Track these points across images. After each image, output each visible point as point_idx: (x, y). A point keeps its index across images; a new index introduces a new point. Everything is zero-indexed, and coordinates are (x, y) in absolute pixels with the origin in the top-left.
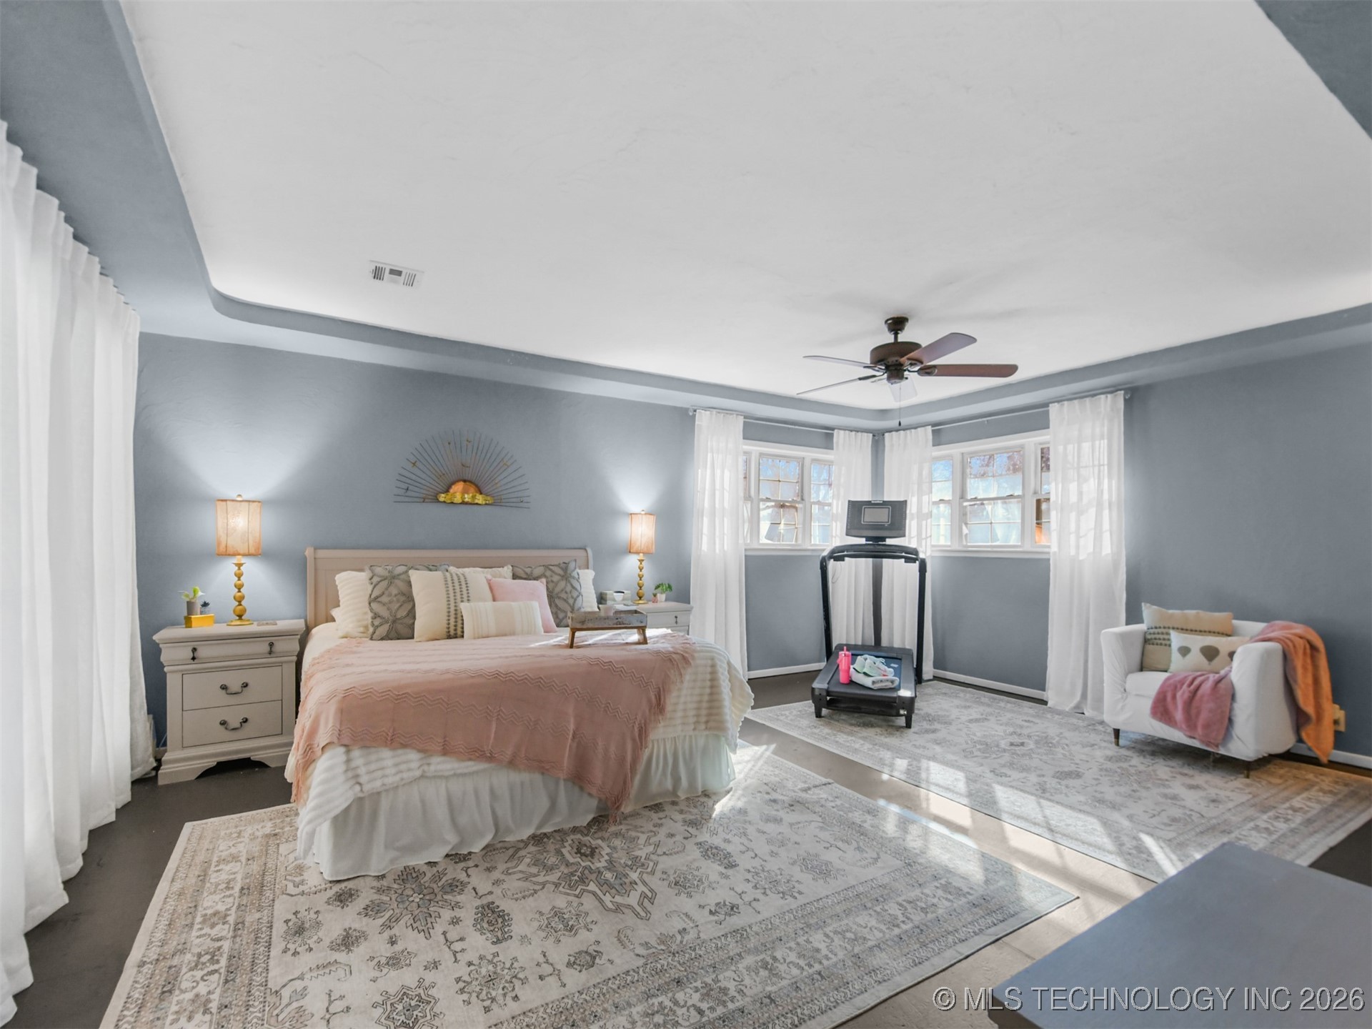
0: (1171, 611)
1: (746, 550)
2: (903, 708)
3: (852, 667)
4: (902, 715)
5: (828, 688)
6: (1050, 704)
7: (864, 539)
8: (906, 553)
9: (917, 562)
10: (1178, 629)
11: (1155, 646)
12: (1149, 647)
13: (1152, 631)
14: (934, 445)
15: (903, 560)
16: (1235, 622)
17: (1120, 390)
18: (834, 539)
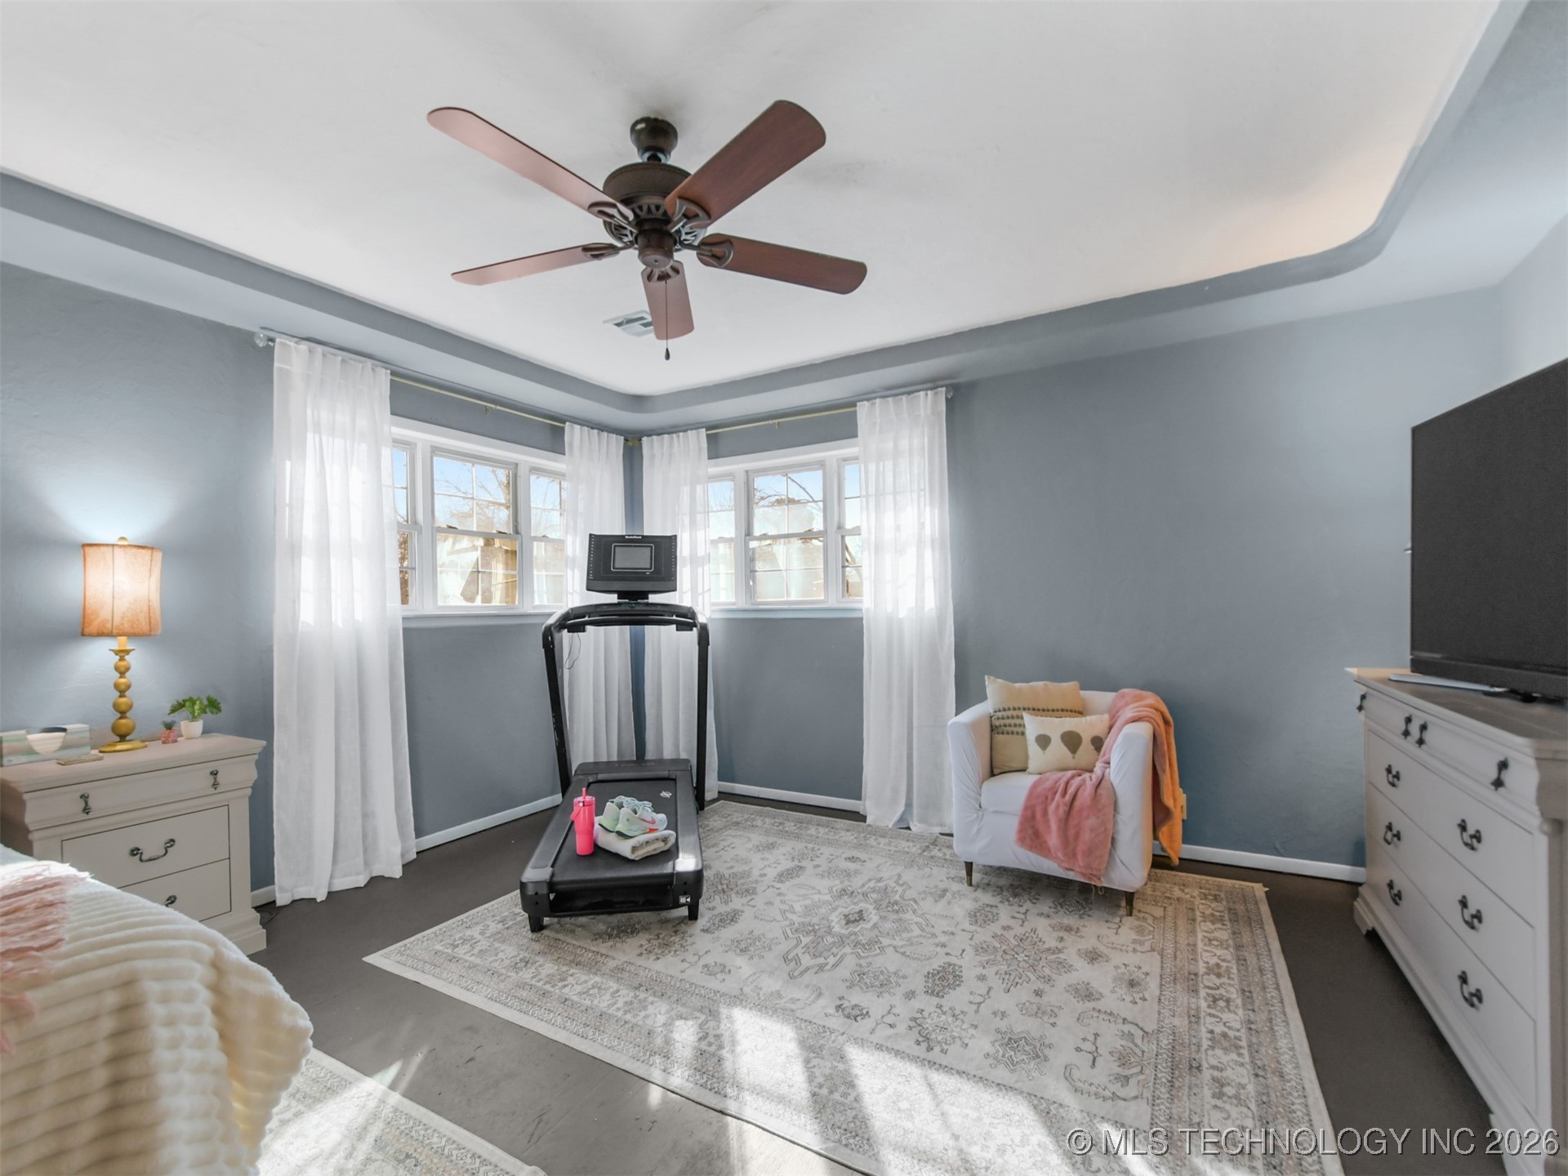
0: (1017, 685)
1: (404, 619)
2: (685, 894)
3: (597, 820)
4: (683, 905)
5: (553, 875)
6: (869, 821)
7: (616, 596)
8: (677, 616)
9: (695, 629)
10: (1029, 709)
11: (1006, 736)
12: (999, 738)
13: (1000, 714)
14: (709, 458)
15: (674, 626)
16: (1083, 693)
17: (942, 387)
18: (569, 596)
